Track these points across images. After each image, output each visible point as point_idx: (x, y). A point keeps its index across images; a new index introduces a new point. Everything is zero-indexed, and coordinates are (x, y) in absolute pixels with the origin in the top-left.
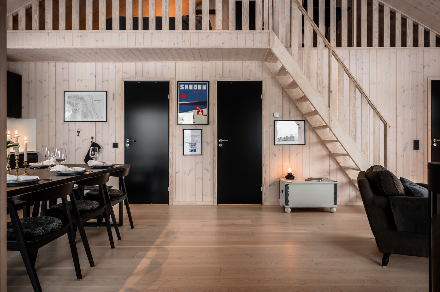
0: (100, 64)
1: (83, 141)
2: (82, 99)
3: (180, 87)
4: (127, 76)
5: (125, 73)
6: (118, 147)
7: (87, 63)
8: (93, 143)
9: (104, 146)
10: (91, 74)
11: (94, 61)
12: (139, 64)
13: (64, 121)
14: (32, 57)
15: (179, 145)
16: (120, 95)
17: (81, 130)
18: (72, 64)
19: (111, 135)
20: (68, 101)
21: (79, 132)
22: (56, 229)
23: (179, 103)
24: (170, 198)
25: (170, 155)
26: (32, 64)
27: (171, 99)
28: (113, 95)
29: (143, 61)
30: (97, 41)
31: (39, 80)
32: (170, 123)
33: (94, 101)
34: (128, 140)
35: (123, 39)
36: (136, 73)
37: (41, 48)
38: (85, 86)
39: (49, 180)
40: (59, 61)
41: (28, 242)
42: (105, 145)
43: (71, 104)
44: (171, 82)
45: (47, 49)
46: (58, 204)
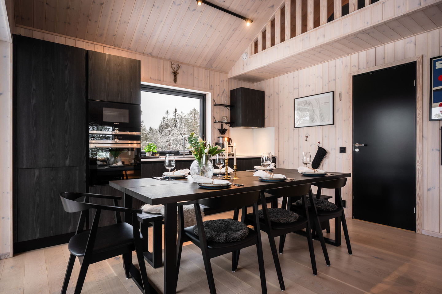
0: (326, 64)
1: (310, 146)
2: (309, 104)
3: (435, 66)
4: (356, 69)
5: (353, 66)
6: (345, 153)
7: (315, 66)
8: (320, 147)
9: (330, 151)
10: (318, 77)
11: (321, 62)
12: (372, 51)
13: (295, 128)
14: (269, 73)
15: (433, 150)
16: (348, 93)
17: (309, 135)
18: (301, 72)
19: (338, 139)
20: (298, 107)
21: (307, 137)
22: (238, 239)
23: (434, 89)
24: (417, 223)
25: (417, 164)
26: (272, 80)
27: (419, 86)
28: (341, 94)
29: (376, 45)
30: (318, 38)
31: (276, 93)
32: (418, 119)
33: (320, 103)
34: (358, 144)
35: (346, 25)
36: (367, 63)
37: (272, 63)
38: (312, 91)
39: (241, 186)
40: (290, 71)
41: (209, 247)
42: (332, 150)
43: (300, 110)
44: (419, 63)
45: (277, 62)
46: (259, 210)
